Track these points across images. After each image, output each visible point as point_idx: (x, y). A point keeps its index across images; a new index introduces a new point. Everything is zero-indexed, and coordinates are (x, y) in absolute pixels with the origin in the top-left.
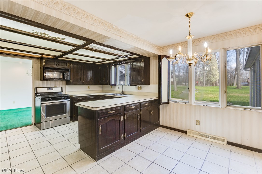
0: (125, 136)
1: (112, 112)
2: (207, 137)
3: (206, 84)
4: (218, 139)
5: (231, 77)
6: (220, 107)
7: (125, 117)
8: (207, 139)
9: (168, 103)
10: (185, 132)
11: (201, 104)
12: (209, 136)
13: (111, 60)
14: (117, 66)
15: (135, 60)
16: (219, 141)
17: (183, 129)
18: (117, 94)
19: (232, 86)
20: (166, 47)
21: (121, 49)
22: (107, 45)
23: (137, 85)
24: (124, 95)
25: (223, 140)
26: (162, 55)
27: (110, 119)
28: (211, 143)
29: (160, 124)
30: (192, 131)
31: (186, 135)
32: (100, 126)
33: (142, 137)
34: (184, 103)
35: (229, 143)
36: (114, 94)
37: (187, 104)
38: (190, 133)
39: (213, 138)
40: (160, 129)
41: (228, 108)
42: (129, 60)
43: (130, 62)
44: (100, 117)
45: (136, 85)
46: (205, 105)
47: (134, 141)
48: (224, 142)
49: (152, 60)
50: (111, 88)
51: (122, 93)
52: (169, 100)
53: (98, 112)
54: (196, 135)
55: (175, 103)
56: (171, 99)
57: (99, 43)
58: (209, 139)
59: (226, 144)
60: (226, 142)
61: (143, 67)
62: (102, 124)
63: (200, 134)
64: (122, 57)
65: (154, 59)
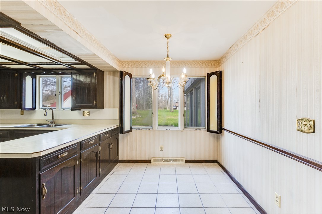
0: (82, 189)
1: (63, 156)
2: (170, 161)
3: (146, 108)
4: (179, 160)
5: (164, 101)
6: (180, 129)
7: (82, 159)
8: (170, 163)
9: (130, 131)
10: (149, 162)
11: (164, 129)
12: (171, 159)
13: (29, 65)
14: (38, 76)
15: (80, 72)
16: (180, 161)
17: (147, 159)
18: (38, 125)
19: (166, 109)
20: (127, 62)
21: (67, 52)
22: (43, 39)
23: (82, 109)
24: (56, 125)
25: (182, 160)
26: (124, 72)
27: (61, 168)
28: (174, 165)
29: (119, 159)
30: (156, 159)
31: (151, 165)
32: (44, 184)
33: (101, 182)
34: (147, 130)
35: (187, 161)
36: (32, 126)
37: (150, 130)
38: (154, 160)
39: (175, 160)
40: (119, 165)
41: (186, 129)
42: (69, 71)
43: (71, 74)
44: (43, 168)
45: (80, 110)
46: (168, 130)
47: (92, 192)
48: (183, 161)
49: (108, 76)
50: (22, 114)
51: (52, 122)
52: (131, 128)
53: (40, 159)
54: (160, 161)
55: (138, 131)
56: (133, 127)
57: (29, 31)
58: (171, 162)
59: (185, 163)
60: (184, 161)
61: (96, 83)
62: (47, 180)
63: (164, 159)
64: (59, 63)
65: (109, 74)
